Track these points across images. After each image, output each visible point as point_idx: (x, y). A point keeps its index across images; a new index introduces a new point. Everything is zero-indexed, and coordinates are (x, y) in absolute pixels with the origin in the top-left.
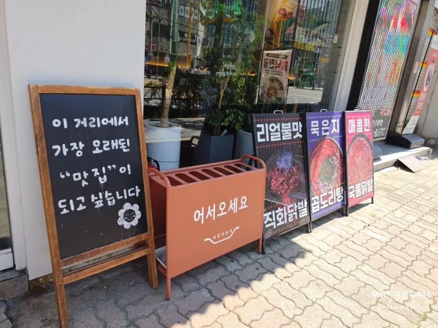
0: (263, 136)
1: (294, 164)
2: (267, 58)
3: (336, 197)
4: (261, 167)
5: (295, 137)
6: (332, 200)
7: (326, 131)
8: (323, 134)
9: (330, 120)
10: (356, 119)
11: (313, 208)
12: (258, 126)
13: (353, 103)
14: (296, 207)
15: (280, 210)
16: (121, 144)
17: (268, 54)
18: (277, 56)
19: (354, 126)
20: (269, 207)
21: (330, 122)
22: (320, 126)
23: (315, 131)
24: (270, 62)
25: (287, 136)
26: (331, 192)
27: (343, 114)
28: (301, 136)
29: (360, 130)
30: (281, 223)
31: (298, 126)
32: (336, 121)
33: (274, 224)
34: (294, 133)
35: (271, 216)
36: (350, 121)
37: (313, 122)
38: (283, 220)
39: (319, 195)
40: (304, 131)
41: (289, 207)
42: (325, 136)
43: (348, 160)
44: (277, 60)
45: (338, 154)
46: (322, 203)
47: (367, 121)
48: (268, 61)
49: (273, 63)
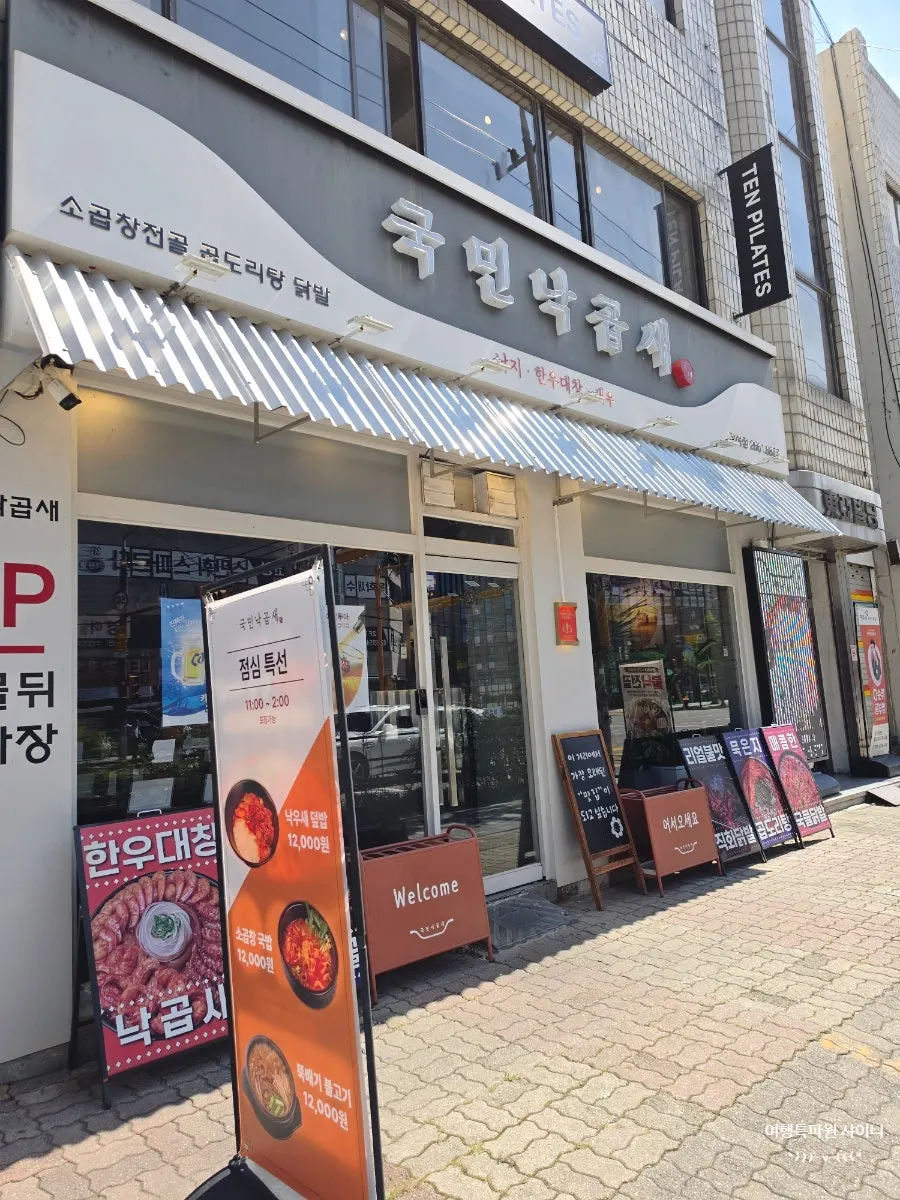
0: (691, 759)
1: (726, 786)
2: (627, 674)
3: (783, 825)
4: (701, 786)
5: (719, 759)
6: (779, 828)
7: (747, 751)
8: (746, 754)
9: (748, 739)
10: (776, 735)
11: (761, 835)
12: (685, 749)
13: (768, 717)
14: (742, 831)
15: (726, 833)
16: (600, 771)
17: (626, 669)
18: (643, 670)
19: (777, 743)
20: (718, 829)
21: (748, 740)
22: (740, 746)
23: (736, 751)
24: (633, 679)
25: (711, 758)
26: (775, 818)
27: (760, 731)
28: (724, 757)
29: (786, 747)
30: (732, 847)
31: (718, 748)
32: (754, 739)
33: (725, 845)
34: (717, 755)
35: (721, 837)
36: (770, 738)
37: (731, 743)
38: (733, 843)
39: (763, 820)
40: (726, 751)
41: (736, 830)
42: (748, 756)
43: (784, 782)
44: (643, 676)
45: (768, 775)
46: (769, 830)
47: (793, 738)
48: (630, 679)
49: (638, 680)
